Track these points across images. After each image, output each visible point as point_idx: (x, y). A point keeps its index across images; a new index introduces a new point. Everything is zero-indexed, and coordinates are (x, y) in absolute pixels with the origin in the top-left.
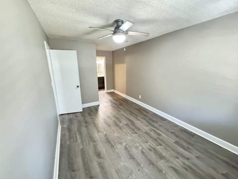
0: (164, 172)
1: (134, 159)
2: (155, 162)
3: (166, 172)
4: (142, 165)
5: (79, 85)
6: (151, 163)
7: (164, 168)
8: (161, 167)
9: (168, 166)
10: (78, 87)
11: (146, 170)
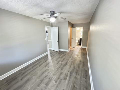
0: (38, 87)
1: (42, 74)
2: (43, 82)
3: (38, 88)
4: (40, 78)
5: (58, 41)
6: (42, 81)
7: (40, 87)
8: (41, 85)
9: (42, 89)
10: (57, 41)
11: (38, 80)
